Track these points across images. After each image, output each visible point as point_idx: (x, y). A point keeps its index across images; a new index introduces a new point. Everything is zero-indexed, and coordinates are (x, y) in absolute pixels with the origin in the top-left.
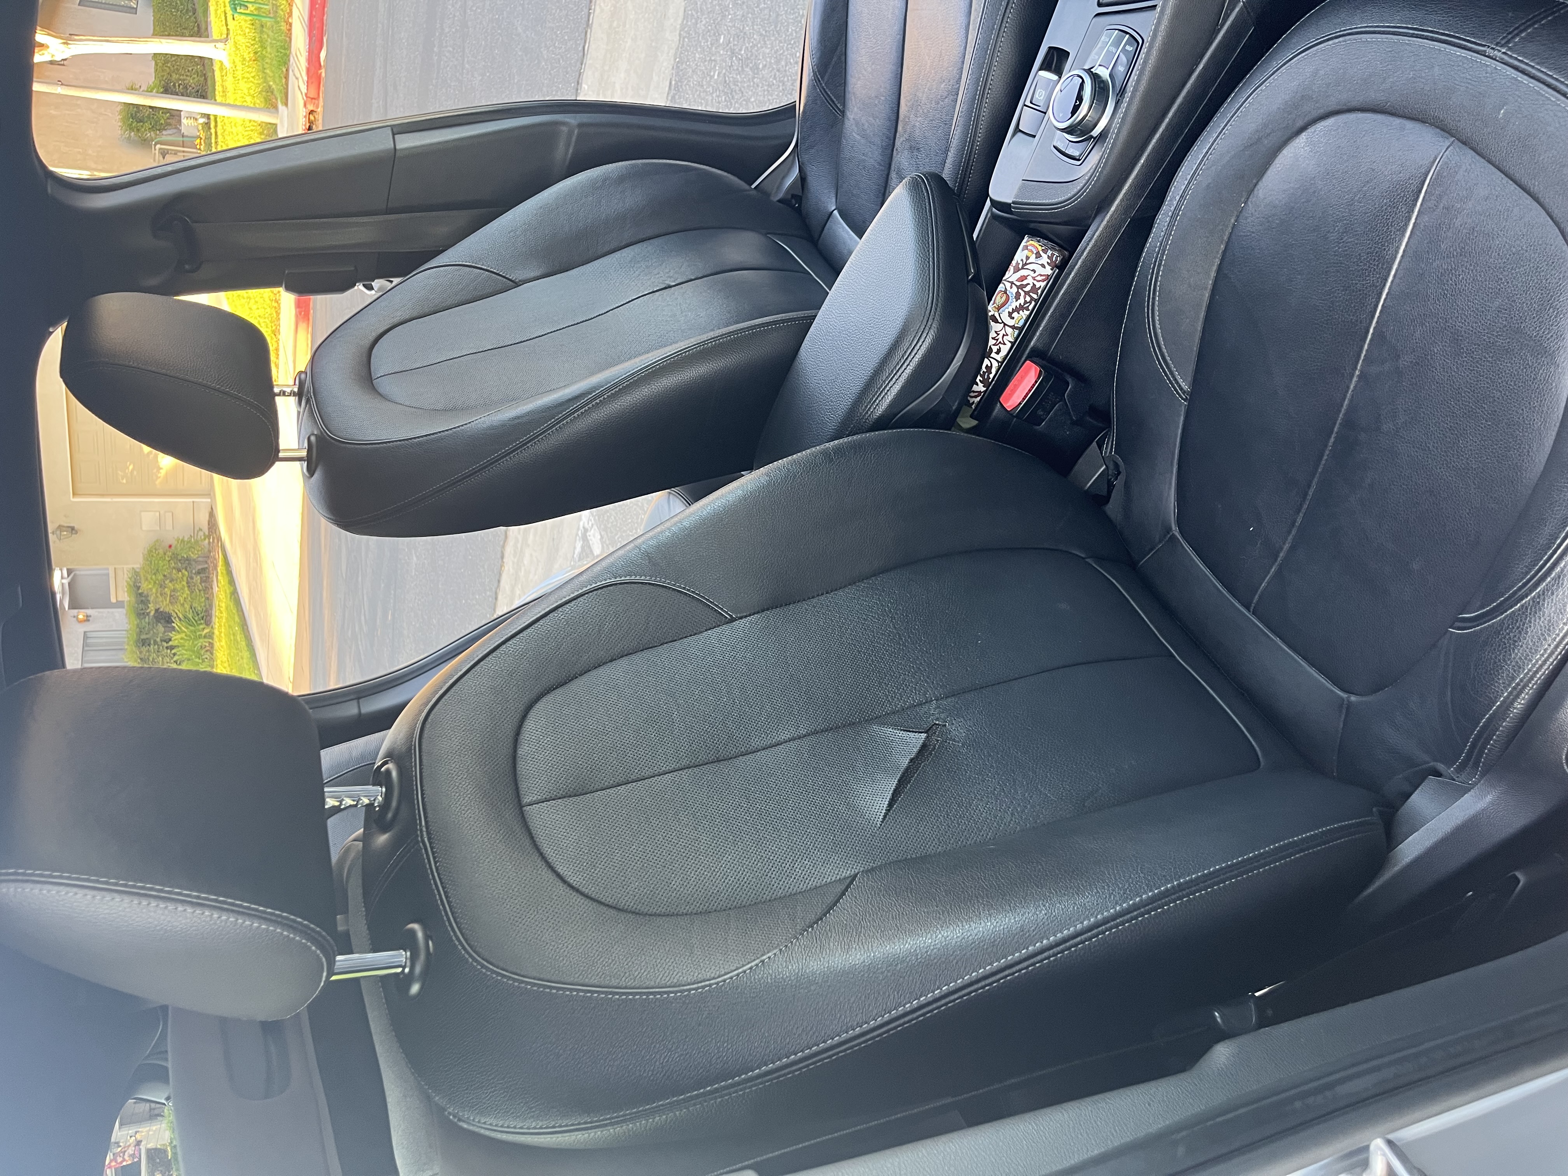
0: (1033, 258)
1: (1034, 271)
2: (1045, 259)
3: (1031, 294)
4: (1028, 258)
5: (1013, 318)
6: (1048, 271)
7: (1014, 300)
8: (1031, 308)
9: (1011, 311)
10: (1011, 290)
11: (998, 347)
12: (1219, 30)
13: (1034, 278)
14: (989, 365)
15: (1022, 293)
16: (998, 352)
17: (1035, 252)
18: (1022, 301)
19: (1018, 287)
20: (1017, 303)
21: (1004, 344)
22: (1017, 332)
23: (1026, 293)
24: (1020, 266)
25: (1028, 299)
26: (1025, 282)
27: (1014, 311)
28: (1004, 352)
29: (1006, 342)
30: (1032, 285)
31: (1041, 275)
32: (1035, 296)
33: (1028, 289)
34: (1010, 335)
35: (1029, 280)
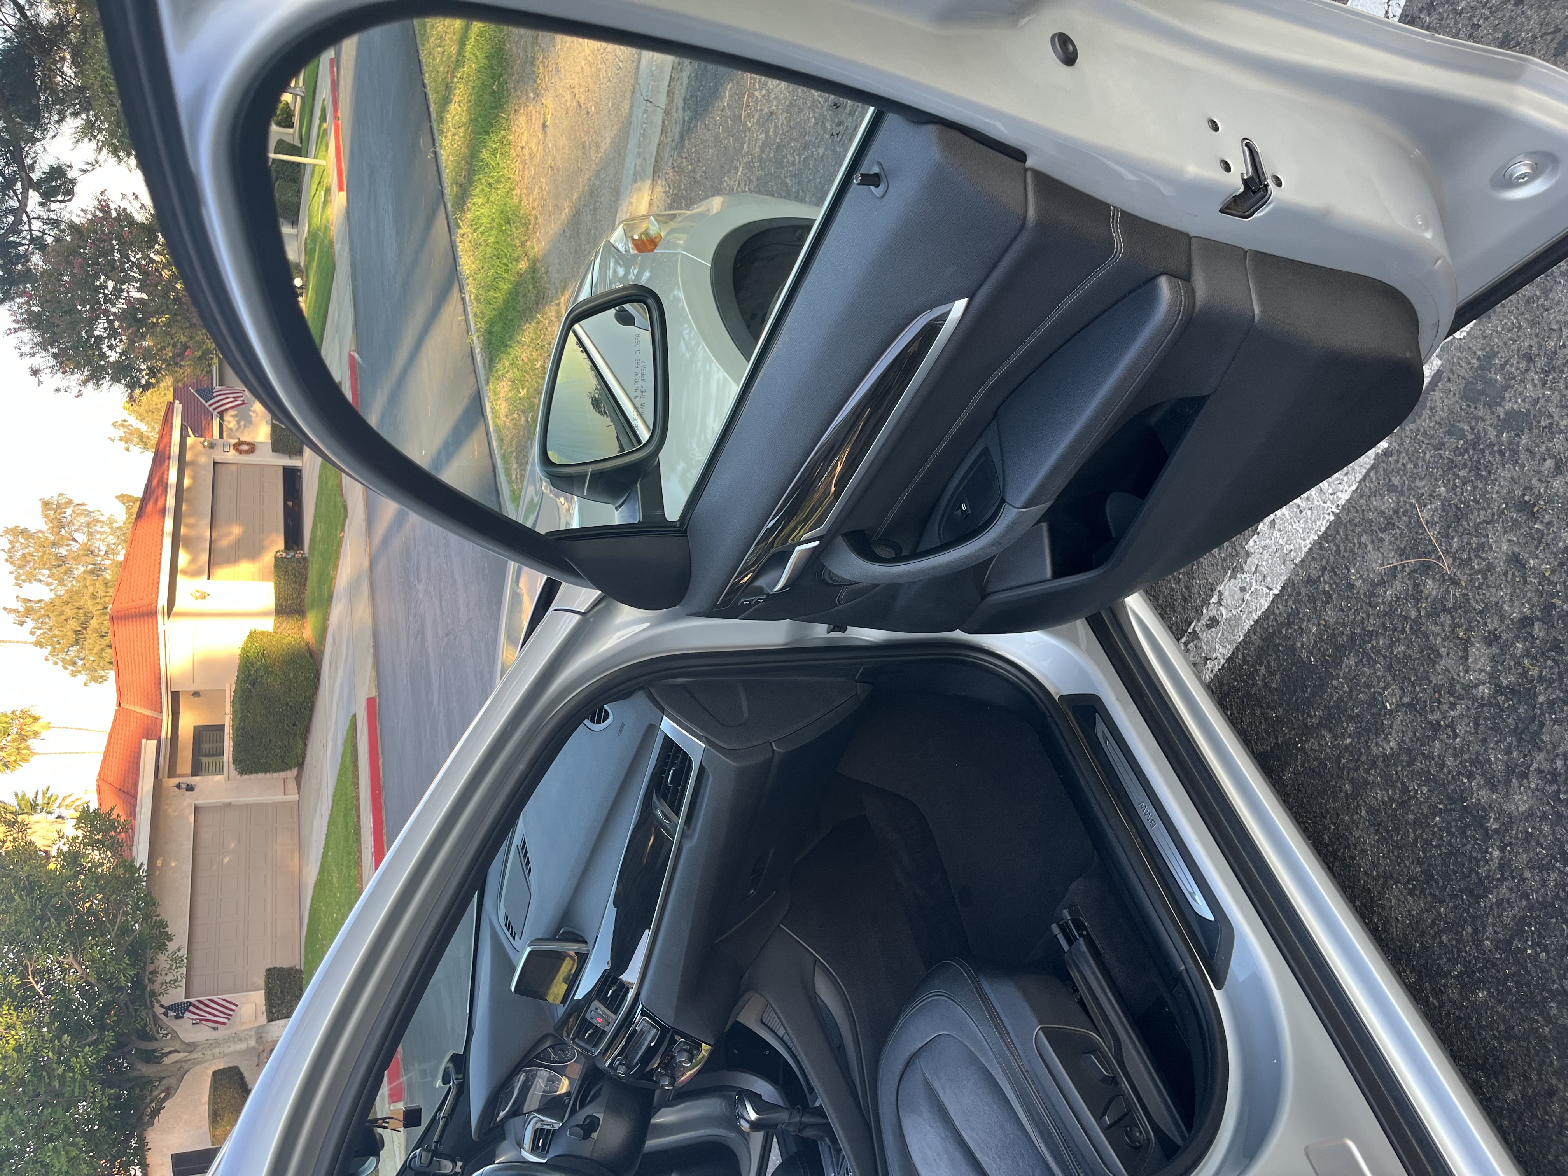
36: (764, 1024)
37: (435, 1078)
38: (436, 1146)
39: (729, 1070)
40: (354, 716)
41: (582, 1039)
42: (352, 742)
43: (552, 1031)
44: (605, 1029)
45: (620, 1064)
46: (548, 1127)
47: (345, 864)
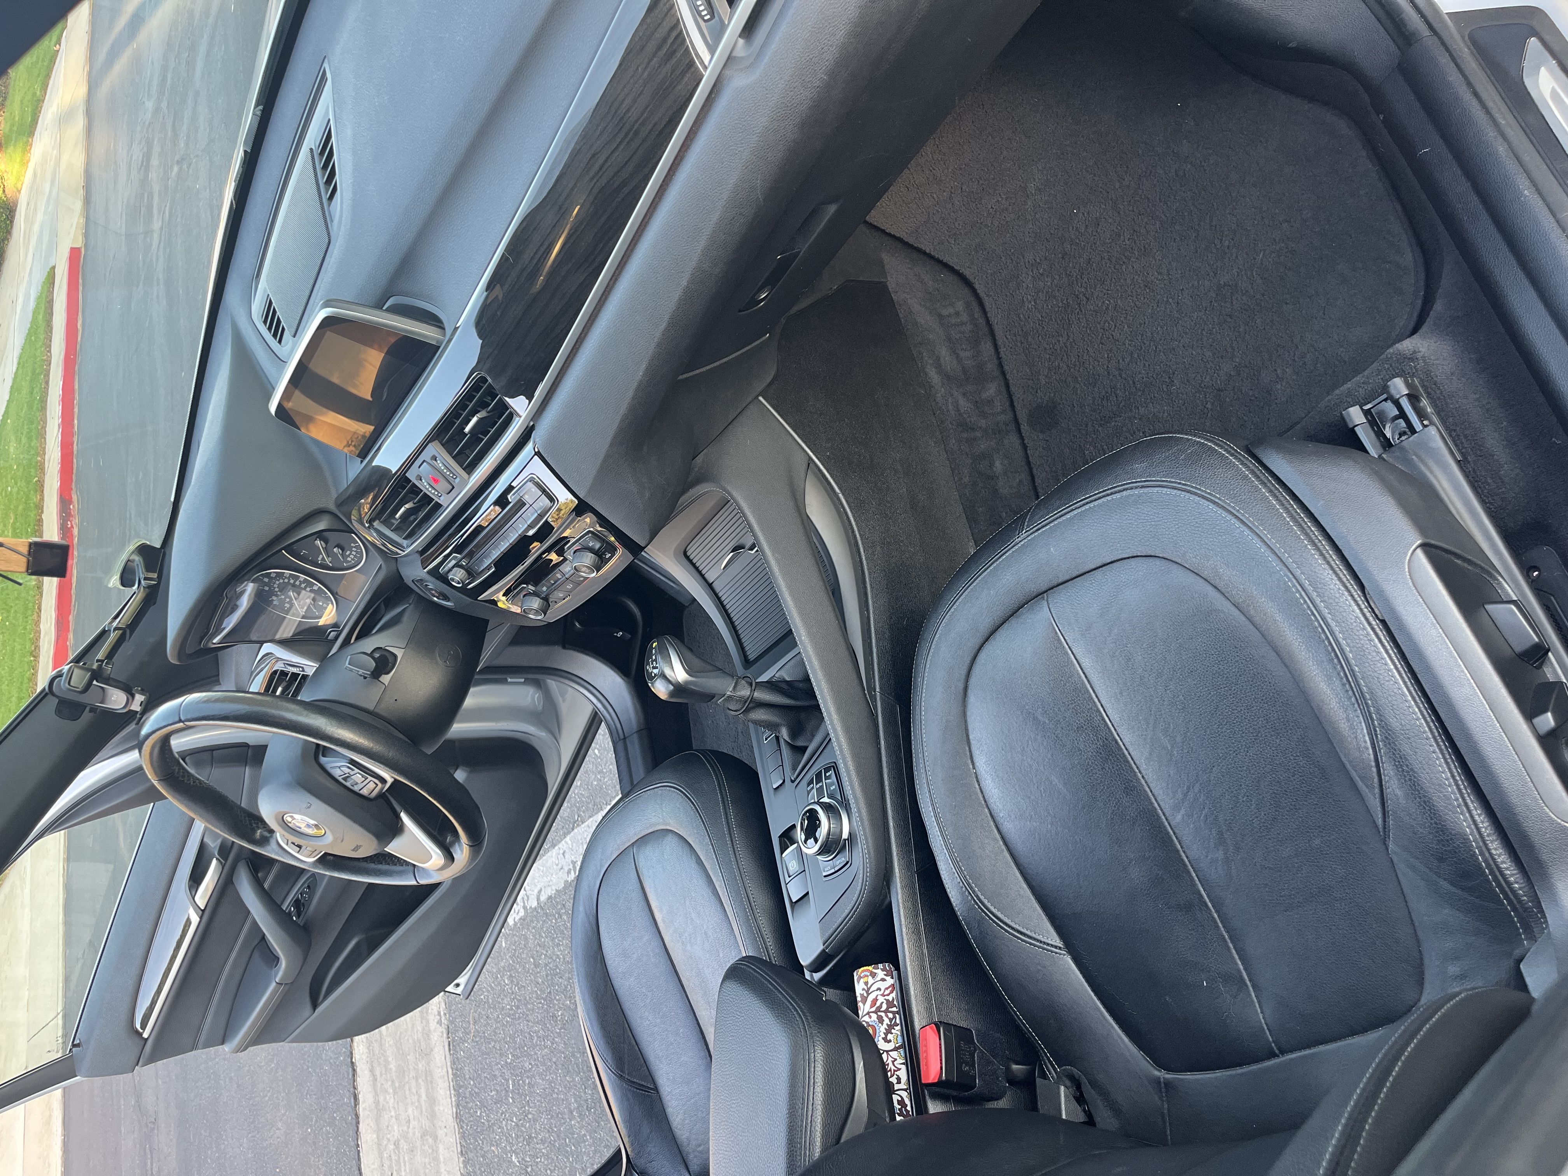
0: (871, 980)
1: (879, 989)
2: (880, 974)
3: (890, 1009)
4: (866, 983)
5: (890, 1041)
6: (890, 981)
7: (880, 1025)
8: (898, 1021)
9: (884, 1036)
10: (872, 1019)
11: (895, 1076)
12: (877, 716)
13: (883, 995)
14: (900, 1099)
15: (883, 1014)
16: (899, 1082)
17: (869, 974)
18: (886, 1021)
19: (875, 1012)
20: (885, 1026)
21: (899, 1069)
22: (902, 1051)
23: (886, 1012)
24: (865, 995)
25: (891, 1015)
26: (878, 1004)
27: (886, 1034)
28: (904, 1078)
29: (899, 1066)
30: (885, 1002)
31: (887, 989)
32: (894, 1009)
33: (884, 1007)
34: (898, 1058)
35: (881, 999)
36: (687, 558)
37: (108, 572)
38: (100, 667)
39: (564, 648)
40: (53, 268)
41: (387, 523)
42: (47, 297)
43: (332, 507)
44: (442, 501)
45: (457, 565)
46: (295, 670)
47: (25, 433)
